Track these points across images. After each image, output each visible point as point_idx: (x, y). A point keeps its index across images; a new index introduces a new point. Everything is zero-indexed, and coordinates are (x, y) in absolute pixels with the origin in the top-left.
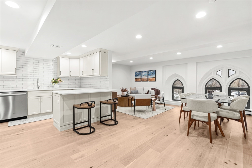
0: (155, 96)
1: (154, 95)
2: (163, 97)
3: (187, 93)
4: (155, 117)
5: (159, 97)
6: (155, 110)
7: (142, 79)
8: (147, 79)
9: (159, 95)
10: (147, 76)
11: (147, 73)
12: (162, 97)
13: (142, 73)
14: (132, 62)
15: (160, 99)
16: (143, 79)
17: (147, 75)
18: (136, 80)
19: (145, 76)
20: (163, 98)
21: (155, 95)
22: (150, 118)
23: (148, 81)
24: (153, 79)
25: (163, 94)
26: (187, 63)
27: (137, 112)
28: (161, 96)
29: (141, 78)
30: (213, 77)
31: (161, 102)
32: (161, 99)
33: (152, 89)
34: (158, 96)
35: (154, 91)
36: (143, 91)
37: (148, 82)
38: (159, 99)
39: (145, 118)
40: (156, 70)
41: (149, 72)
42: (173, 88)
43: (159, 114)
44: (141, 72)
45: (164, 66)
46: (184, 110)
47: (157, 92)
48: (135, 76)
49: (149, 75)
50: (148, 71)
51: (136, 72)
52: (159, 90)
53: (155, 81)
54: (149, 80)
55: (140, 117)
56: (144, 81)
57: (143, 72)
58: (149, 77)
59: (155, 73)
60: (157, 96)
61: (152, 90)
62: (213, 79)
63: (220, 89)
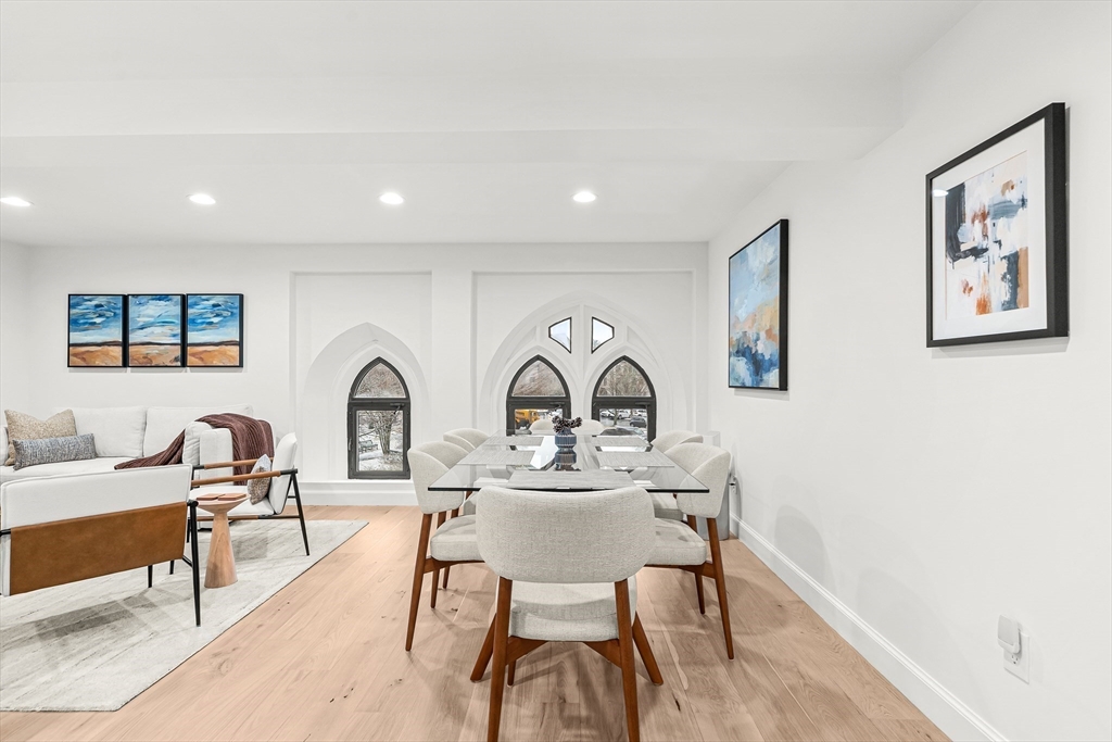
0: (237, 470)
1: (229, 459)
2: (293, 473)
3: (447, 438)
4: (222, 658)
5: (262, 477)
6: (232, 573)
7: (132, 349)
8: (177, 351)
9: (262, 463)
10: (179, 331)
11: (177, 310)
12: (283, 473)
13: (132, 310)
14: (27, 204)
15: (270, 485)
16: (144, 350)
17: (178, 321)
18: (79, 358)
19: (157, 330)
20: (293, 479)
21: (236, 457)
22: (168, 683)
23: (184, 364)
24: (224, 354)
25: (293, 449)
26: (430, 273)
27: (42, 636)
28: (279, 465)
29: (125, 344)
30: (539, 348)
31: (278, 510)
32: (280, 485)
33: (215, 422)
34: (253, 472)
35: (226, 432)
36: (137, 436)
37: (187, 375)
38: (260, 491)
39: (110, 704)
40: (241, 296)
41: (196, 304)
42: (355, 405)
43: (256, 603)
44: (125, 298)
45: (296, 274)
46: (440, 556)
47: (252, 439)
48: (73, 323)
49: (193, 321)
50: (184, 298)
51: (74, 300)
52: (268, 427)
53: (241, 365)
54: (191, 360)
55: (54, 705)
56: (148, 364)
57: (144, 300)
58: (192, 337)
59: (237, 311)
60: (250, 467)
61: (216, 426)
62: (538, 358)
63: (564, 403)
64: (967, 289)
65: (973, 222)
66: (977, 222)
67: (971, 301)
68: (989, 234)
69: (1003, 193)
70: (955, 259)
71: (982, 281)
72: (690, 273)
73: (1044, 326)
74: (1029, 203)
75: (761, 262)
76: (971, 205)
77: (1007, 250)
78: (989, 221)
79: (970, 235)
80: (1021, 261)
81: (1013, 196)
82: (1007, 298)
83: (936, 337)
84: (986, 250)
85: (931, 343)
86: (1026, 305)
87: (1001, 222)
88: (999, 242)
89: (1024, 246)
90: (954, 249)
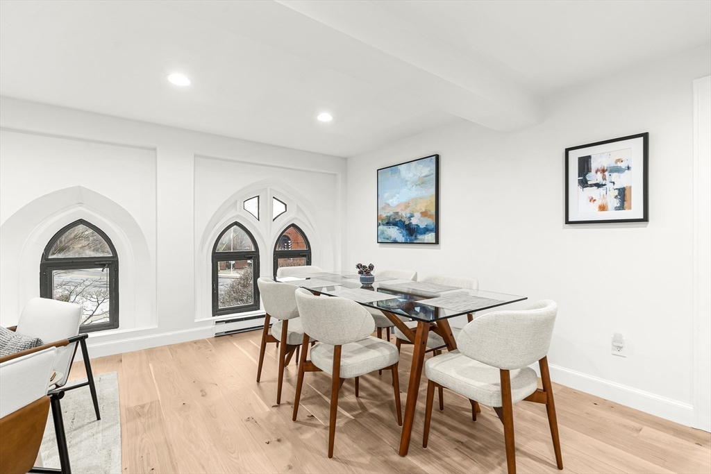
42: (50, 265)
62: (236, 223)
63: (254, 256)
64: (592, 200)
65: (596, 172)
66: (599, 173)
67: (595, 206)
68: (607, 178)
69: (616, 163)
70: (584, 187)
71: (602, 197)
72: (335, 175)
73: (642, 218)
74: (632, 169)
75: (414, 175)
76: (595, 165)
77: (618, 186)
78: (606, 173)
79: (593, 177)
80: (627, 192)
81: (623, 165)
82: (619, 205)
83: (570, 220)
84: (605, 185)
85: (567, 222)
86: (630, 208)
87: (614, 175)
88: (614, 183)
89: (629, 185)
90: (584, 183)
